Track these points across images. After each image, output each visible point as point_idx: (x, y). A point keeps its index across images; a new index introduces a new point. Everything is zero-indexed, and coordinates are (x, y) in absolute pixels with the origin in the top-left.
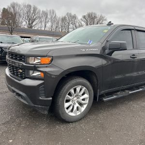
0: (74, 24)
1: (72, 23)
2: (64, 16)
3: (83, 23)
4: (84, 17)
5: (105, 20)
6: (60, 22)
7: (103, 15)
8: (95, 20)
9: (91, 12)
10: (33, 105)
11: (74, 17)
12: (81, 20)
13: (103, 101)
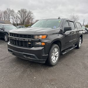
0: (13, 15)
1: (11, 15)
2: (5, 10)
3: (19, 15)
4: (19, 11)
5: (32, 14)
6: (3, 14)
7: (31, 11)
8: (26, 13)
9: (23, 9)
10: (38, 59)
11: (13, 11)
12: (17, 13)
13: (63, 55)
